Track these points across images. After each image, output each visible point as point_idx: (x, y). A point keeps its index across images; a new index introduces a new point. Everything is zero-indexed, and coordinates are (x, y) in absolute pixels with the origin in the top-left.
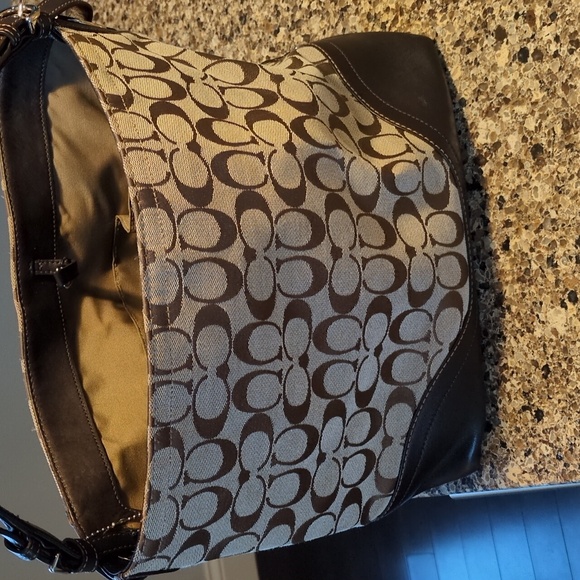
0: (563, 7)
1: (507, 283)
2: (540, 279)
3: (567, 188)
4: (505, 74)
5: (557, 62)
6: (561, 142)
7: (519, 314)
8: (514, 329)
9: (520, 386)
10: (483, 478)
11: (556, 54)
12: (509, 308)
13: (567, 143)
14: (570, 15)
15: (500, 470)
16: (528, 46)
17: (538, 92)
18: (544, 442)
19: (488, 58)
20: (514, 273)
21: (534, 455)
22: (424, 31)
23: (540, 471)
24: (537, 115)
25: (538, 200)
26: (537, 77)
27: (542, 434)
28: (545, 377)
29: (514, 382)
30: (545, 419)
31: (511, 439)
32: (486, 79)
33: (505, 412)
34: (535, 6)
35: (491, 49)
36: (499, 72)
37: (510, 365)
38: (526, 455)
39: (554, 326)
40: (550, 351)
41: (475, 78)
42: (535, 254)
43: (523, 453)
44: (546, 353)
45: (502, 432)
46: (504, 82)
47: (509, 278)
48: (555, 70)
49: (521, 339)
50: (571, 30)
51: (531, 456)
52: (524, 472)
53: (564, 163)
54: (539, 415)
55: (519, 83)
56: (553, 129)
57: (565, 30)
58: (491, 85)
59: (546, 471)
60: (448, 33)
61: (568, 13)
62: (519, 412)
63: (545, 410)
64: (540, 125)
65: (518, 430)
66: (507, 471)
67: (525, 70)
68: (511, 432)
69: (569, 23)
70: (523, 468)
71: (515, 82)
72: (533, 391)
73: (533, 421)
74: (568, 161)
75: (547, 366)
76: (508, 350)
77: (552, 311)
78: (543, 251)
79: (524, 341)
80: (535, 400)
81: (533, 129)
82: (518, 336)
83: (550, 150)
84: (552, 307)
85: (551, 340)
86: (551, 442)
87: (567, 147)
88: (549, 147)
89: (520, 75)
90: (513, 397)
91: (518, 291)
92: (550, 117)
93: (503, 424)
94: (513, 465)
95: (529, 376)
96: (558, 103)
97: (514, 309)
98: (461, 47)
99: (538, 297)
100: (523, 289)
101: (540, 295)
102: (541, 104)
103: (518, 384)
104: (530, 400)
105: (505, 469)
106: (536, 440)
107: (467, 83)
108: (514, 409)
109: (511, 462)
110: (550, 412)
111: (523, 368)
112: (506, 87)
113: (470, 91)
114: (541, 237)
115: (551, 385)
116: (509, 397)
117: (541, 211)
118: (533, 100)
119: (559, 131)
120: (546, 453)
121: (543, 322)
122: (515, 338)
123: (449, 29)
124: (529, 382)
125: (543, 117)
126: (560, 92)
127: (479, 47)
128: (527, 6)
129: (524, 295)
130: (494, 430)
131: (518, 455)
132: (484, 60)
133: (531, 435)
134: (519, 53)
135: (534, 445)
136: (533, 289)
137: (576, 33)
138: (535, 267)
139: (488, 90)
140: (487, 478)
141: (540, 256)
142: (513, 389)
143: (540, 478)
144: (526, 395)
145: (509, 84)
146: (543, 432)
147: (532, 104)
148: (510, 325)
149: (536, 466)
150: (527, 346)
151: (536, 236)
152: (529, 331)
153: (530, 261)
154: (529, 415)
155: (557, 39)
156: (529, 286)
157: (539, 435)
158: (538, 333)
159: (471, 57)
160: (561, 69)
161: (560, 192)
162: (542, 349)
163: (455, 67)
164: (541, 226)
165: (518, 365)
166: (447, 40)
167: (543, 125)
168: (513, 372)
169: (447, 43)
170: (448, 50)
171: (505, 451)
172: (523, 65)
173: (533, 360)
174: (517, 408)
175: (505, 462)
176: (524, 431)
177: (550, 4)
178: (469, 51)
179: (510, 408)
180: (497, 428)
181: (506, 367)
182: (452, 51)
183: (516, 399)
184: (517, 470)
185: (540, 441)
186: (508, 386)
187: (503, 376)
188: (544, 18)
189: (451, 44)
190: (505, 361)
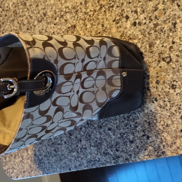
0: (146, 8)
3: (152, 65)
4: (129, 30)
5: (146, 26)
6: (149, 51)
8: (138, 111)
10: (132, 158)
11: (145, 23)
13: (151, 51)
14: (148, 11)
15: (137, 155)
16: (136, 21)
17: (140, 35)
19: (124, 25)
21: (148, 151)
22: (103, 17)
23: (150, 155)
24: (141, 43)
26: (140, 31)
27: (150, 143)
28: (149, 125)
29: (140, 127)
30: (150, 138)
31: (140, 145)
32: (124, 32)
33: (137, 137)
34: (137, 8)
35: (125, 22)
36: (128, 29)
37: (138, 122)
38: (145, 150)
39: (150, 109)
40: (150, 117)
41: (120, 32)
43: (144, 150)
46: (129, 33)
48: (145, 28)
49: (141, 114)
50: (149, 15)
51: (146, 151)
52: (145, 156)
53: (150, 58)
54: (148, 137)
55: (134, 33)
56: (146, 47)
57: (147, 16)
58: (125, 34)
59: (152, 155)
60: (111, 18)
61: (148, 10)
63: (150, 136)
65: (142, 142)
66: (139, 156)
68: (140, 143)
69: (149, 13)
70: (144, 154)
71: (133, 32)
72: (145, 130)
73: (146, 139)
74: (151, 57)
75: (149, 122)
76: (137, 117)
77: (150, 104)
79: (142, 114)
80: (147, 133)
81: (140, 47)
82: (140, 113)
83: (145, 53)
84: (150, 103)
85: (150, 114)
86: (152, 146)
87: (151, 52)
89: (135, 30)
90: (140, 132)
92: (145, 43)
93: (137, 141)
95: (144, 125)
96: (147, 39)
98: (115, 22)
102: (142, 39)
103: (141, 128)
104: (145, 133)
105: (139, 155)
106: (148, 145)
107: (118, 33)
108: (140, 136)
109: (141, 153)
110: (152, 136)
111: (142, 123)
112: (130, 34)
113: (119, 36)
115: (151, 128)
116: (138, 132)
118: (139, 38)
119: (148, 47)
120: (151, 149)
121: (147, 108)
123: (111, 16)
124: (144, 127)
125: (143, 43)
126: (147, 35)
127: (121, 22)
128: (135, 8)
130: (134, 143)
131: (143, 150)
132: (122, 26)
133: (146, 144)
134: (134, 23)
135: (147, 147)
137: (151, 16)
139: (125, 35)
140: (133, 158)
143: (150, 157)
144: (143, 131)
145: (131, 33)
149: (148, 153)
150: (143, 115)
152: (143, 111)
154: (145, 137)
155: (145, 18)
157: (149, 144)
158: (146, 111)
159: (118, 25)
160: (147, 28)
161: (150, 67)
162: (147, 116)
163: (114, 28)
165: (140, 122)
166: (111, 20)
167: (143, 45)
168: (139, 124)
171: (138, 149)
172: (135, 27)
173: (145, 120)
174: (141, 135)
175: (139, 153)
176: (144, 143)
177: (142, 8)
178: (118, 23)
179: (139, 136)
180: (135, 142)
181: (136, 123)
182: (112, 23)
183: (140, 133)
184: (142, 155)
185: (149, 145)
186: (138, 129)
187: (136, 126)
188: (141, 12)
189: (112, 21)
190: (136, 121)
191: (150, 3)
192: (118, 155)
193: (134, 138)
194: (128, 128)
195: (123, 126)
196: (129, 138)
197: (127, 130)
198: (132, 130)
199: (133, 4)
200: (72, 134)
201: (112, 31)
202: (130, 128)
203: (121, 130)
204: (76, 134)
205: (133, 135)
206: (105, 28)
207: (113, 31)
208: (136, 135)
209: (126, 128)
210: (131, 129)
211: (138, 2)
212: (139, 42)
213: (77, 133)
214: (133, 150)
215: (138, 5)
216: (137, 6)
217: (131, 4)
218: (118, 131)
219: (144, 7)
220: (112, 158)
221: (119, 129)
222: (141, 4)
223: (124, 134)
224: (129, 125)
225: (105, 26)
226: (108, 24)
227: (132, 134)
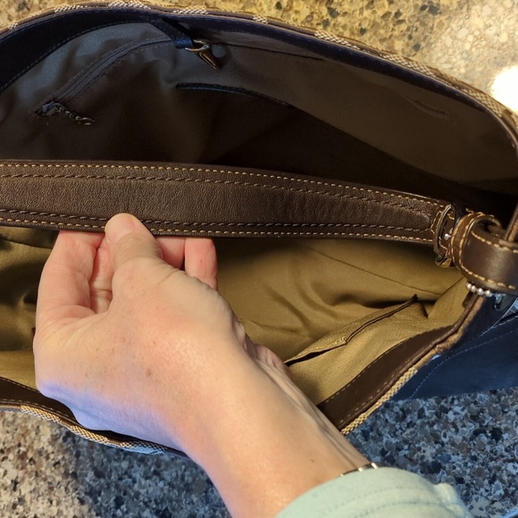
9: (466, 411)
18: (510, 461)
21: (501, 480)
23: (513, 493)
27: (506, 454)
28: (493, 392)
29: (457, 409)
30: (505, 436)
31: (468, 471)
33: (453, 444)
34: (393, 42)
38: (491, 482)
43: (486, 481)
45: (454, 468)
51: (497, 482)
52: (493, 502)
54: (496, 435)
62: (471, 439)
63: (503, 427)
65: (474, 459)
66: (471, 507)
68: (466, 464)
70: (490, 498)
72: (482, 411)
73: (489, 443)
80: (488, 420)
90: (459, 425)
93: (454, 458)
94: (477, 499)
103: (463, 410)
104: (481, 422)
106: (499, 463)
108: (464, 438)
109: (475, 496)
110: (509, 427)
115: (503, 398)
116: (455, 427)
120: (515, 472)
124: (475, 403)
128: (385, 44)
130: (444, 468)
131: (481, 486)
133: (492, 459)
135: (499, 469)
142: (458, 416)
144: (474, 418)
146: (506, 450)
149: (506, 491)
154: (484, 438)
157: (502, 456)
171: (463, 486)
174: (468, 435)
175: (467, 498)
176: (482, 457)
177: (410, 37)
179: (458, 438)
180: (447, 466)
183: (464, 426)
184: (483, 503)
185: (504, 461)
186: (451, 416)
187: (442, 407)
188: (407, 50)
191: (437, 21)
193: (439, 451)
194: (410, 425)
195: (391, 421)
196: (423, 457)
197: (408, 431)
198: (427, 427)
199: (375, 33)
200: (174, 509)
202: (419, 422)
203: (385, 439)
204: (189, 507)
205: (436, 443)
208: (445, 440)
209: (404, 424)
210: (423, 424)
211: (394, 25)
213: (195, 499)
215: (396, 33)
216: (391, 36)
217: (367, 35)
218: (372, 444)
219: (415, 34)
221: (374, 438)
222: (403, 27)
223: (399, 449)
224: (416, 413)
227: (429, 441)
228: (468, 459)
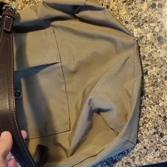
1: (147, 87)
2: (161, 85)
4: (145, 12)
7: (152, 98)
8: (150, 104)
9: (153, 125)
10: (136, 162)
12: (147, 96)
15: (144, 158)
16: (156, 3)
18: (164, 145)
19: (138, 7)
20: (150, 83)
21: (159, 151)
23: (163, 156)
24: (160, 26)
25: (161, 56)
28: (164, 120)
29: (150, 123)
30: (165, 136)
31: (149, 145)
32: (137, 14)
33: (146, 135)
35: (139, 4)
36: (143, 12)
37: (148, 117)
38: (156, 151)
41: (132, 14)
42: (159, 76)
43: (154, 150)
44: (164, 112)
45: (144, 143)
46: (145, 15)
47: (148, 85)
51: (158, 151)
52: (155, 158)
54: (162, 135)
55: (152, 15)
58: (139, 16)
59: (165, 156)
62: (152, 135)
63: (164, 133)
64: (161, 30)
65: (152, 142)
67: (154, 11)
68: (148, 143)
70: (154, 156)
71: (150, 15)
72: (159, 126)
73: (159, 138)
75: (165, 116)
76: (147, 112)
78: (163, 74)
80: (160, 130)
81: (158, 31)
82: (152, 106)
88: (165, 37)
89: (152, 12)
90: (149, 129)
91: (152, 90)
93: (145, 140)
94: (149, 155)
97: (150, 96)
98: (126, 3)
99: (161, 91)
100: (154, 89)
101: (162, 90)
104: (157, 130)
105: (146, 157)
106: (160, 145)
107: (129, 16)
108: (150, 134)
111: (154, 118)
112: (146, 17)
113: (130, 19)
114: (162, 70)
117: (162, 60)
118: (158, 21)
121: (163, 100)
122: (151, 107)
124: (157, 123)
127: (134, 3)
129: (154, 91)
130: (141, 142)
131: (152, 151)
132: (136, 7)
133: (158, 143)
134: (152, 5)
135: (160, 147)
136: (158, 88)
138: (159, 80)
139: (138, 18)
141: (162, 76)
142: (149, 126)
143: (162, 159)
144: (155, 128)
145: (148, 16)
146: (164, 141)
147: (158, 22)
148: (148, 102)
149: (160, 155)
150: (156, 109)
151: (159, 69)
152: (157, 104)
153: (157, 78)
154: (157, 136)
156: (157, 87)
157: (162, 143)
158: (161, 105)
159: (130, 7)
162: (163, 110)
163: (123, 10)
164: (162, 66)
165: (152, 117)
167: (163, 30)
168: (149, 120)
169: (119, 2)
170: (120, 4)
171: (146, 150)
172: (154, 9)
173: (159, 115)
175: (146, 154)
176: (155, 142)
178: (129, 4)
179: (148, 134)
181: (146, 118)
182: (122, 4)
184: (151, 157)
185: (162, 145)
186: (147, 125)
187: (145, 122)
189: (121, 2)
190: (146, 116)
192: (114, 159)
201: (121, 13)
206: (111, 9)
207: (123, 13)
208: (143, 133)
212: (158, 26)
214: (137, 151)
220: (105, 163)
225: (111, 7)
226: (116, 5)
228: (150, 141)
